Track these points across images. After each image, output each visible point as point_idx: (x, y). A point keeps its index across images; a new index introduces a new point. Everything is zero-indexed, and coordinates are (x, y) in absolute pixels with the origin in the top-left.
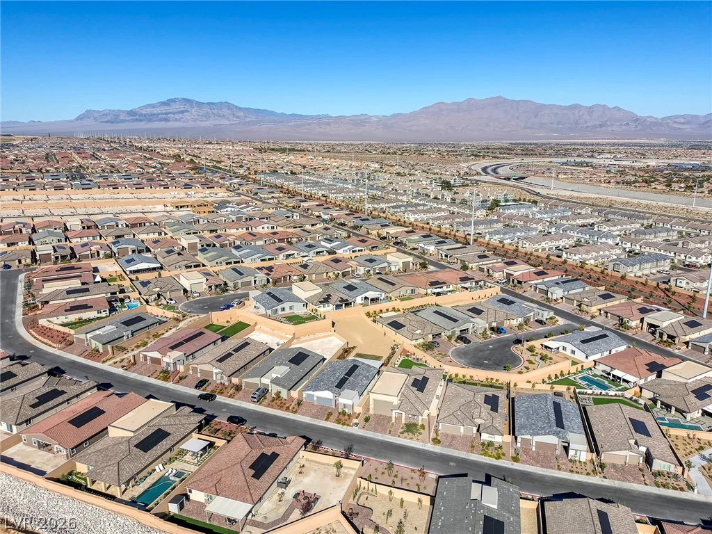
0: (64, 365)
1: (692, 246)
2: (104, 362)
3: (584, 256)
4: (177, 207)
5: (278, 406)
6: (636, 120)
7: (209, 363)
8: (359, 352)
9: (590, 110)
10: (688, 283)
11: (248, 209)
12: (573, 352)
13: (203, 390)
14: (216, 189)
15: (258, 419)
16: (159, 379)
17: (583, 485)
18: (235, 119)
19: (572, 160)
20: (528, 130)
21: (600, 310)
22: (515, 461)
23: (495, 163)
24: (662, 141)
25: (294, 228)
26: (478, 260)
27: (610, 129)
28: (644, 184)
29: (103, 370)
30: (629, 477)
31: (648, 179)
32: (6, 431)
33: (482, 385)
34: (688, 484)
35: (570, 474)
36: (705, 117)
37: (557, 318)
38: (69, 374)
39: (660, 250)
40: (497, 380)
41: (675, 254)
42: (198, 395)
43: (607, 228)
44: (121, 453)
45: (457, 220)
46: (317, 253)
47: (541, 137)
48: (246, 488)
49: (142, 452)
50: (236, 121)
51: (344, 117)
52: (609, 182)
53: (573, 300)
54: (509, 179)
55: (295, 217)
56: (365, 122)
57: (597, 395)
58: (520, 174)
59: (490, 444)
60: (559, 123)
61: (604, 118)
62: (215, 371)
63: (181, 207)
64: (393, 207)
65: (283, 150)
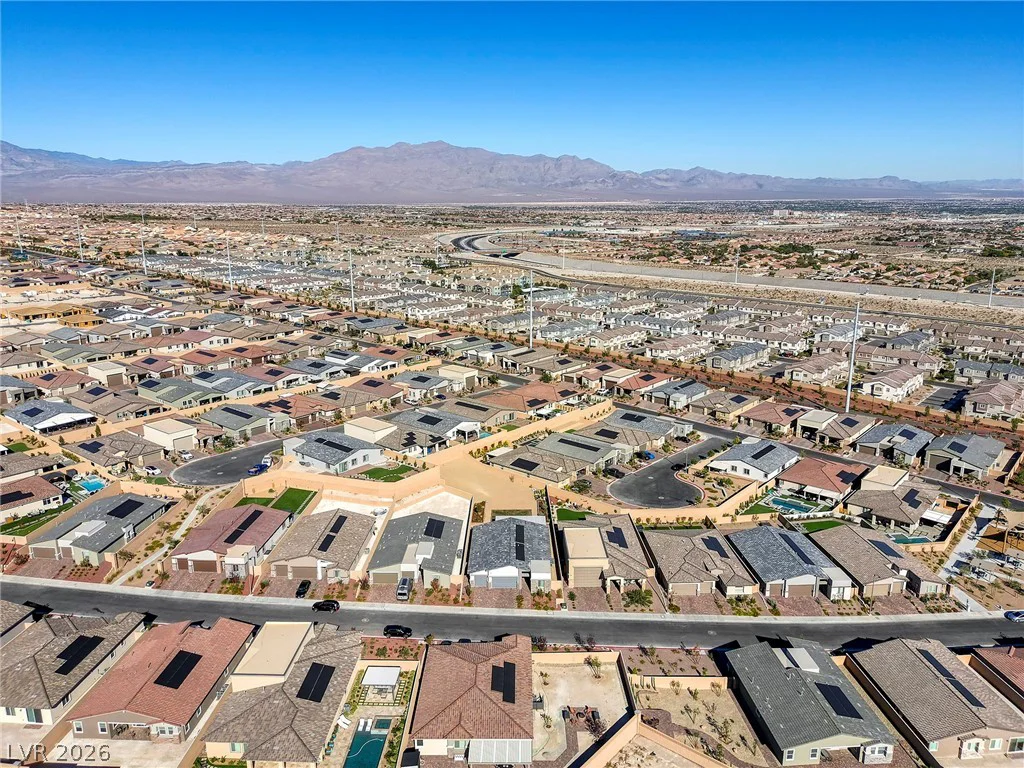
0: (38, 597)
1: (775, 330)
2: (109, 581)
3: (673, 352)
4: (27, 318)
5: (440, 600)
6: (614, 176)
7: (309, 555)
8: (496, 509)
9: (558, 162)
10: (805, 375)
11: (161, 314)
12: (747, 472)
13: (312, 597)
14: (73, 285)
15: (424, 623)
16: (226, 593)
17: (862, 628)
18: (15, 167)
19: (560, 230)
20: (483, 188)
21: (739, 417)
22: (775, 615)
23: (466, 235)
24: (646, 203)
25: (262, 339)
26: (560, 367)
27: (583, 188)
28: (663, 258)
29: (117, 594)
30: (901, 609)
31: (662, 251)
32: (27, 722)
33: (676, 528)
34: (958, 604)
35: (840, 617)
36: (689, 172)
37: (699, 433)
38: (60, 609)
39: (748, 338)
40: (690, 519)
41: (767, 341)
42: (312, 605)
43: (671, 316)
44: (281, 712)
45: (486, 315)
46: (331, 374)
47: (500, 199)
48: (507, 719)
49: (313, 703)
50: (19, 170)
51: (209, 165)
52: (622, 257)
53: (703, 408)
54: (497, 256)
55: (247, 323)
56: (245, 174)
57: (803, 519)
58: (509, 250)
59: (739, 599)
60: (521, 180)
61: (576, 173)
62: (320, 565)
63: (34, 317)
64: (387, 301)
65: (133, 218)
